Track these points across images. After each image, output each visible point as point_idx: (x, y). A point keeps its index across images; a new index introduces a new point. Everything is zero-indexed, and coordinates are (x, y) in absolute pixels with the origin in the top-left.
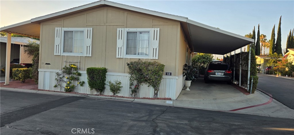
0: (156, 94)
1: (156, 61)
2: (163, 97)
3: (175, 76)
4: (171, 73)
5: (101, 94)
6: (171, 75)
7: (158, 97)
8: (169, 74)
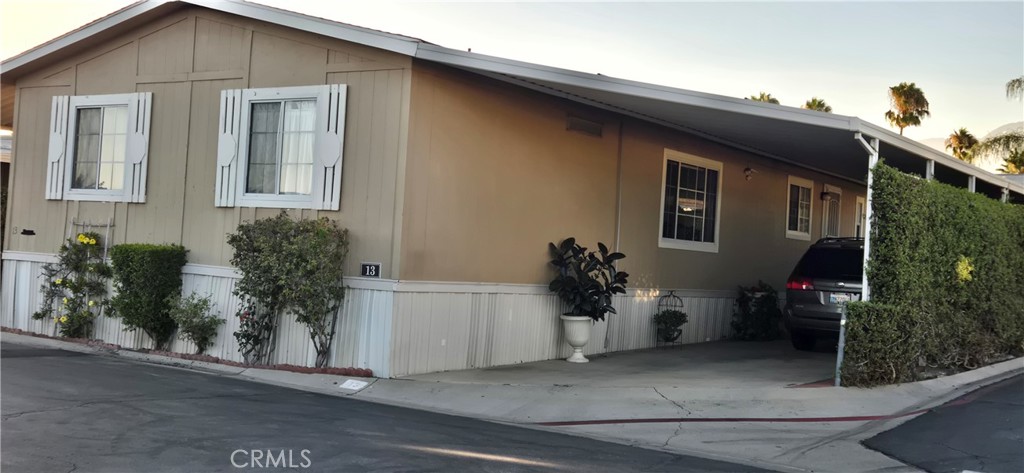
0: (324, 352)
1: (331, 217)
2: (347, 365)
3: (390, 277)
4: (377, 267)
5: (159, 347)
6: (377, 275)
7: (333, 363)
8: (370, 270)
